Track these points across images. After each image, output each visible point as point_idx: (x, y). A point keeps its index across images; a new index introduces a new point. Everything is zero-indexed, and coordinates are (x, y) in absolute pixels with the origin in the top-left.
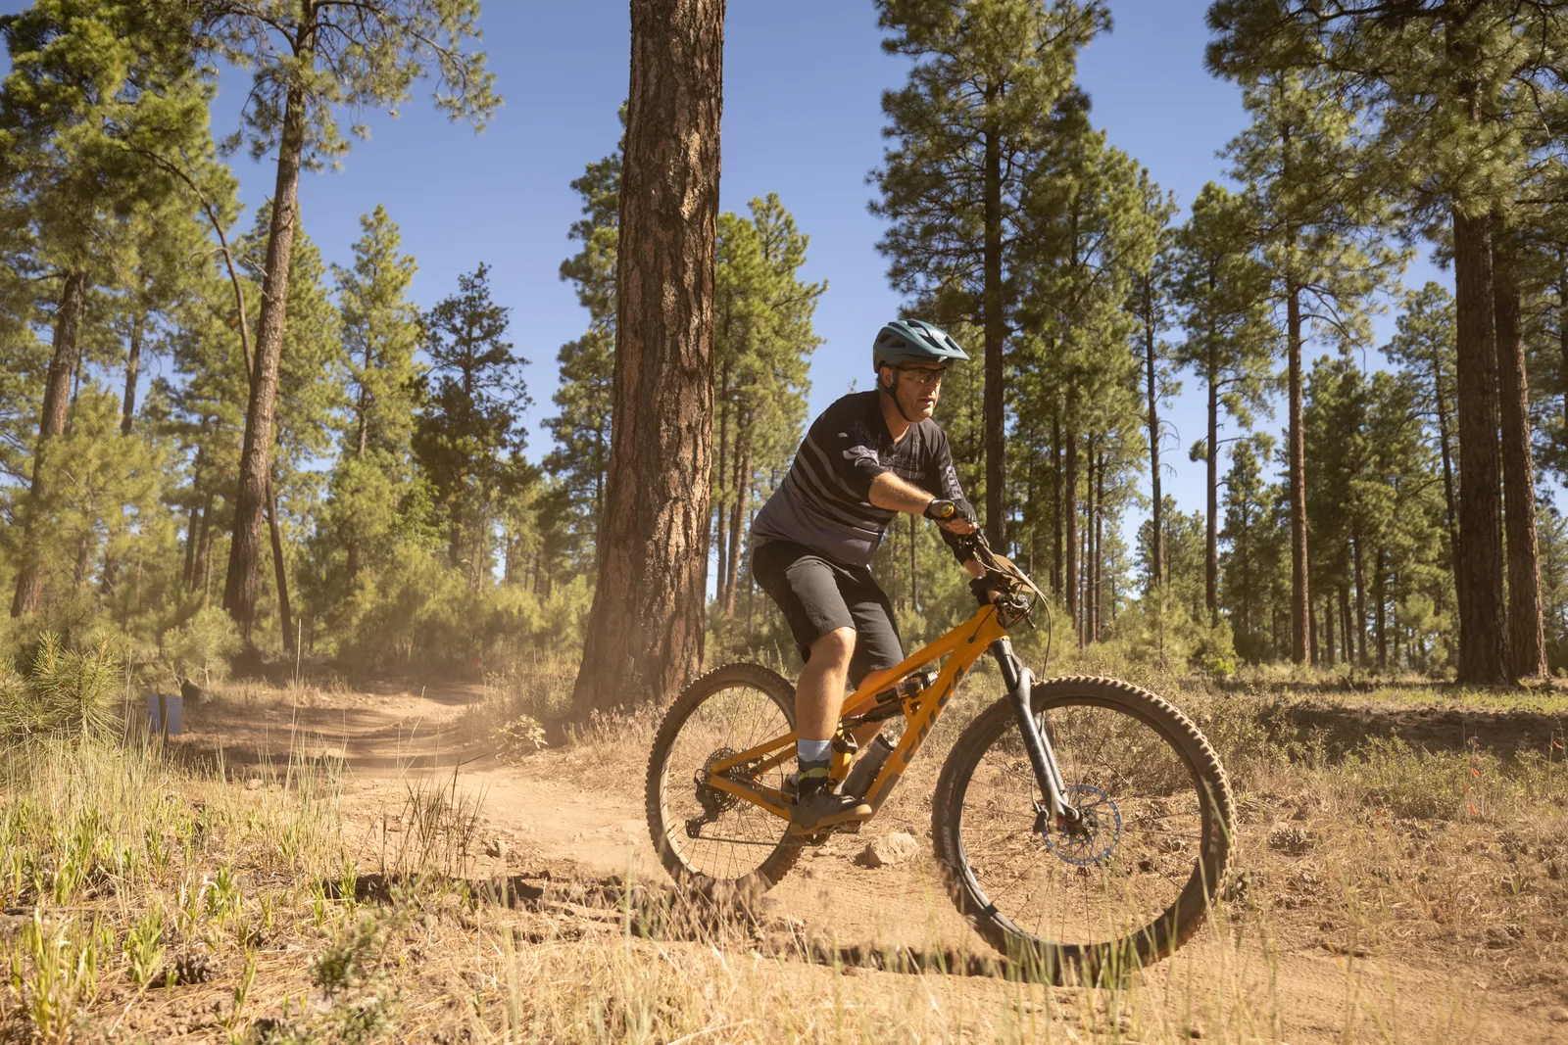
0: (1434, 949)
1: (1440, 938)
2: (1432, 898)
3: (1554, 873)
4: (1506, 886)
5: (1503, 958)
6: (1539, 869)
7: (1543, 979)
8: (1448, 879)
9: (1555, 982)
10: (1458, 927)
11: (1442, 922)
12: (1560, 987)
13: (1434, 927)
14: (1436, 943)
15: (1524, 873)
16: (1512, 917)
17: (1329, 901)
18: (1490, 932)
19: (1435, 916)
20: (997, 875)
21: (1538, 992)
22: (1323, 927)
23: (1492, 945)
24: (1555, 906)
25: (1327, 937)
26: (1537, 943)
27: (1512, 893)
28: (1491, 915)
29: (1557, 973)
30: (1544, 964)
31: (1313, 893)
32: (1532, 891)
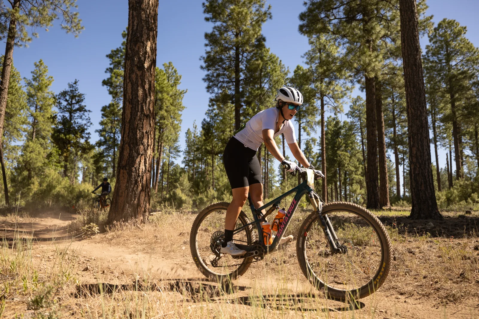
0: (365, 281)
2: (363, 268)
3: (395, 259)
7: (393, 288)
8: (367, 262)
9: (396, 288)
10: (371, 275)
11: (366, 274)
12: (397, 290)
13: (364, 275)
14: (365, 280)
17: (336, 270)
19: (364, 272)
21: (392, 291)
22: (335, 277)
24: (395, 268)
25: (336, 279)
26: (391, 278)
29: (397, 286)
30: (393, 284)
31: (332, 268)
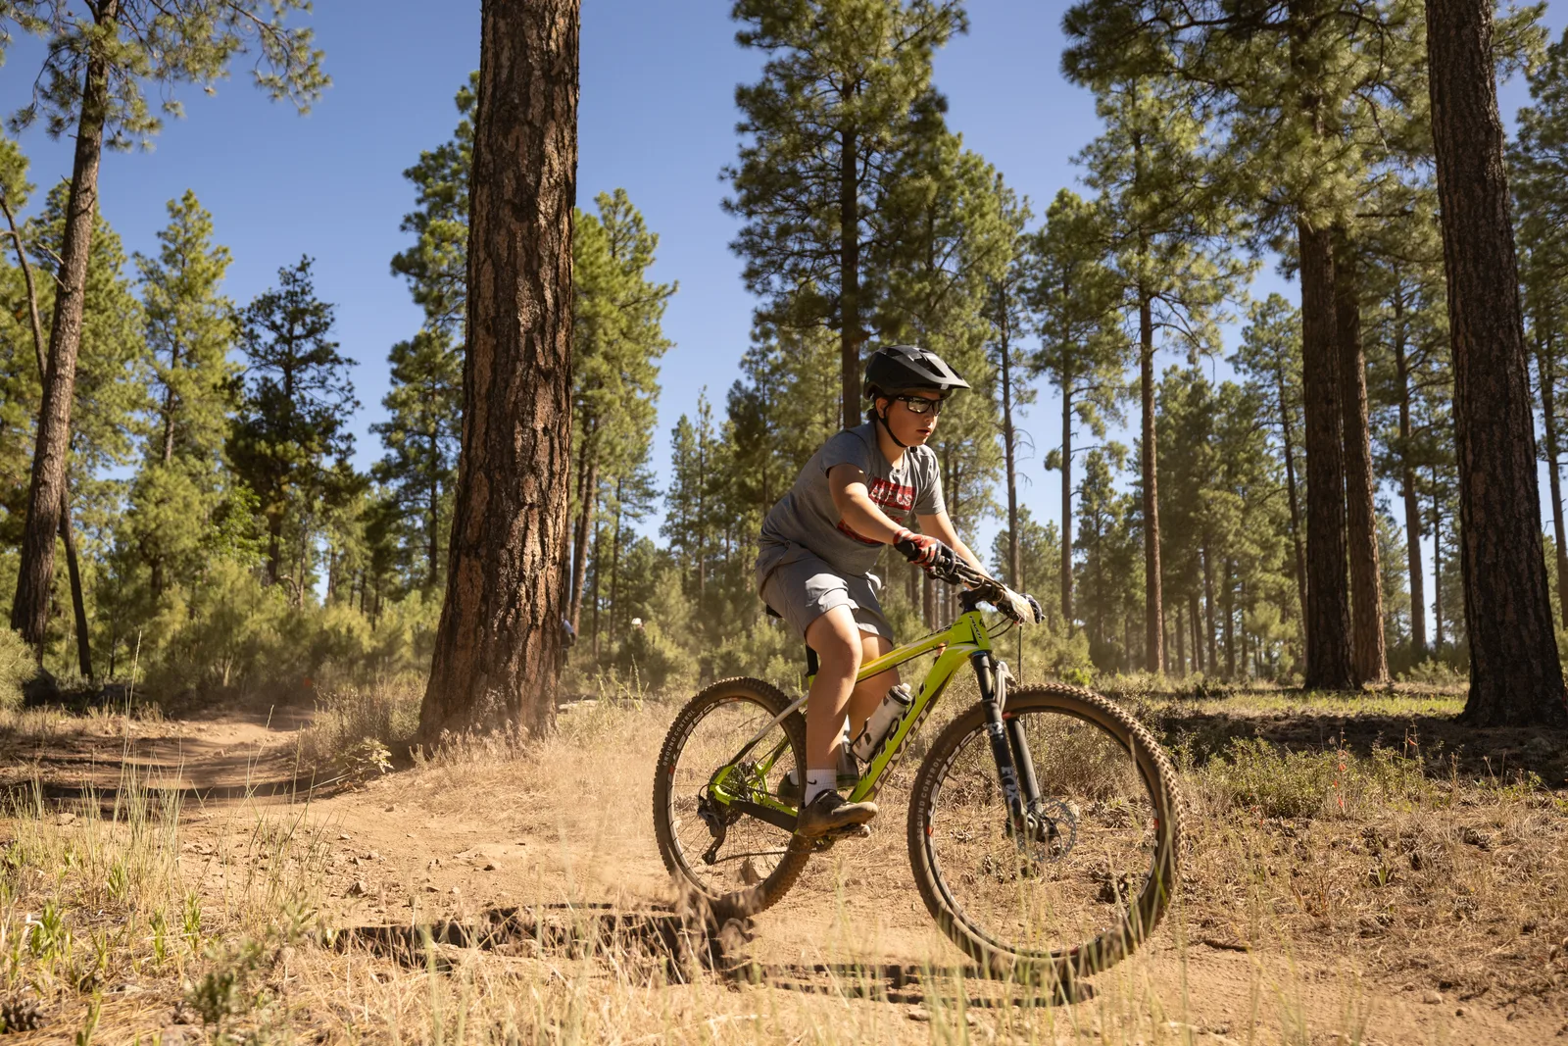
0: (1311, 940)
1: (1315, 929)
2: (1305, 893)
3: (1416, 864)
4: (1374, 879)
5: (1375, 947)
6: (1402, 861)
7: (1414, 964)
8: (1319, 874)
9: (1426, 966)
10: (1332, 918)
11: (1316, 915)
12: (1430, 971)
13: (1308, 920)
14: (1312, 935)
15: (1389, 866)
16: (1381, 908)
17: (1208, 899)
18: (1361, 922)
19: (1309, 909)
20: (881, 886)
21: (1410, 977)
22: (1205, 924)
23: (1364, 934)
24: (1419, 896)
25: (1207, 933)
26: (1406, 931)
27: (1378, 885)
28: (1360, 906)
29: (1426, 958)
30: (1414, 950)
31: (1192, 892)
32: (1395, 882)
